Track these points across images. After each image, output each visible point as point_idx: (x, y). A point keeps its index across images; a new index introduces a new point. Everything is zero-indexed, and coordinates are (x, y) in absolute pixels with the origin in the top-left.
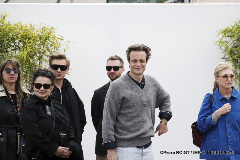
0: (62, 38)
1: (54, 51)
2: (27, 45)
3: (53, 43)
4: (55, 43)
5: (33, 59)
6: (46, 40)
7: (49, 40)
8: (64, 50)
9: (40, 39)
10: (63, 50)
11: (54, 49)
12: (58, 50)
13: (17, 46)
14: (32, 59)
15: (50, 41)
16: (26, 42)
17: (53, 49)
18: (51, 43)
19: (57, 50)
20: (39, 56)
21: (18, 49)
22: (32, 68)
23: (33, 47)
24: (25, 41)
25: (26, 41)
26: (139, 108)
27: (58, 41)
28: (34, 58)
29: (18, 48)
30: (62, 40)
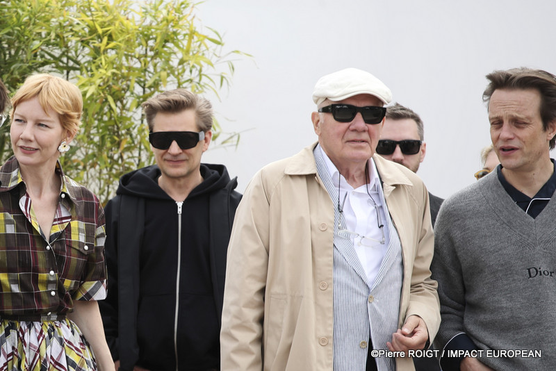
0: (219, 40)
1: (189, 78)
2: (103, 57)
3: (187, 52)
4: (194, 54)
5: (122, 102)
6: (166, 41)
7: (173, 42)
8: (222, 78)
9: (147, 38)
10: (219, 78)
11: (191, 71)
12: (203, 77)
13: (72, 60)
14: (119, 104)
15: (178, 46)
16: (102, 49)
17: (187, 72)
18: (180, 55)
19: (200, 75)
20: (141, 94)
21: (75, 69)
22: (118, 132)
23: (122, 65)
24: (97, 44)
25: (103, 46)
26: (514, 280)
27: (203, 48)
28: (125, 102)
29: (78, 66)
30: (219, 43)
